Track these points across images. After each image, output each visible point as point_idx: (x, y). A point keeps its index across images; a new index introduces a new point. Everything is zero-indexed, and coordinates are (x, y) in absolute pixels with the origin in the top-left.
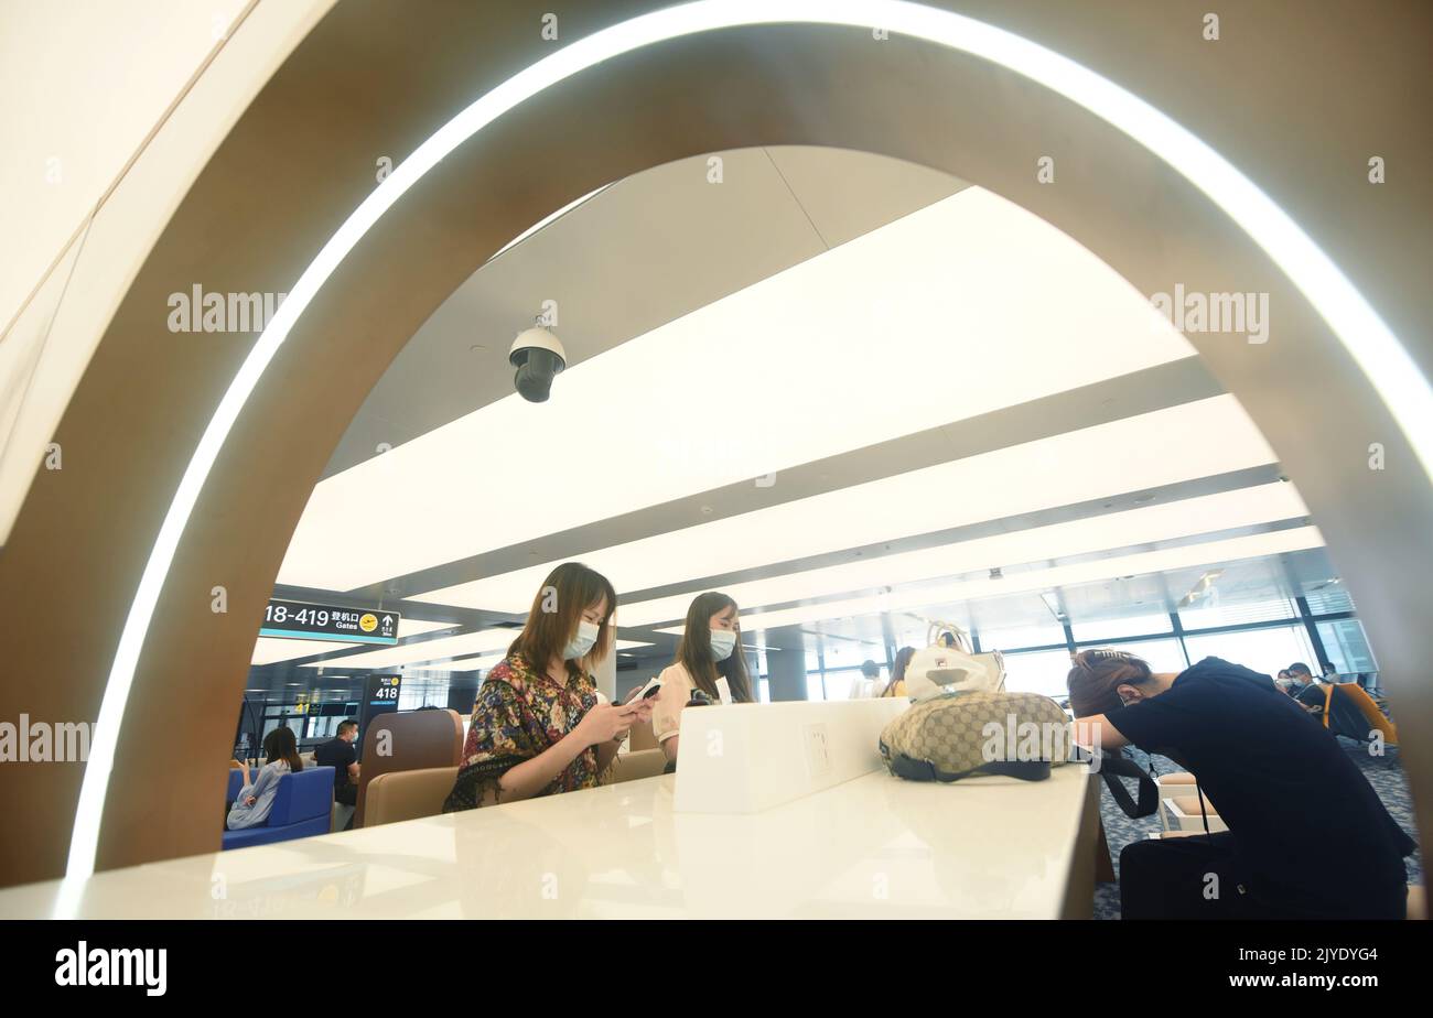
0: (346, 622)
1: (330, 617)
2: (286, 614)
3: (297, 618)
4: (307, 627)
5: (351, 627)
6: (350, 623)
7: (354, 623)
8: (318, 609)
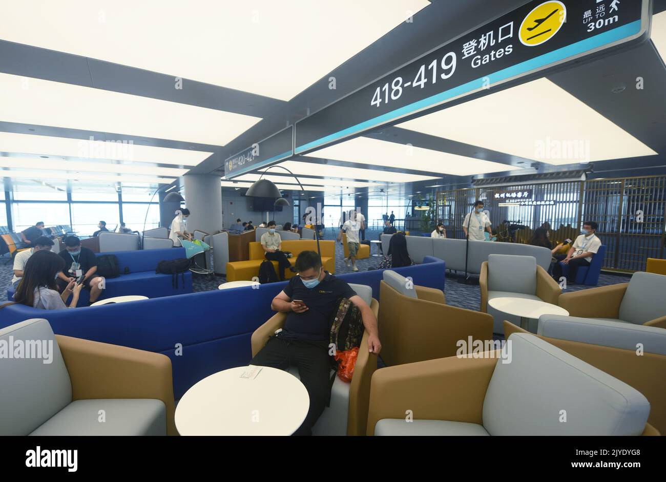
0: (489, 49)
1: (460, 55)
2: (402, 86)
3: (415, 84)
4: (431, 90)
5: (500, 53)
6: (497, 47)
7: (504, 44)
8: (438, 55)
